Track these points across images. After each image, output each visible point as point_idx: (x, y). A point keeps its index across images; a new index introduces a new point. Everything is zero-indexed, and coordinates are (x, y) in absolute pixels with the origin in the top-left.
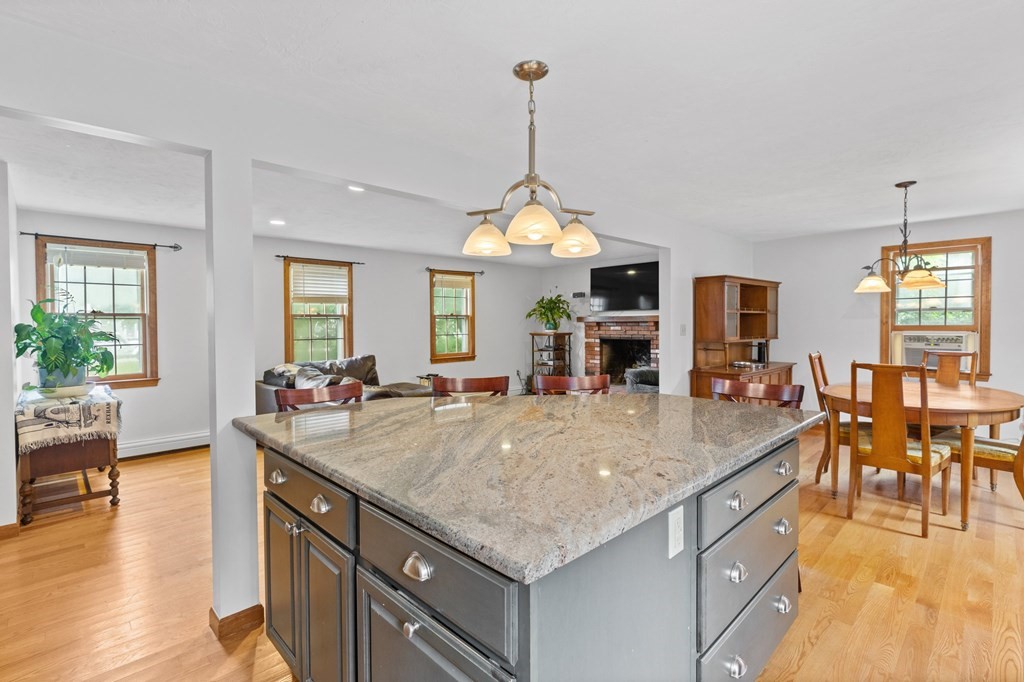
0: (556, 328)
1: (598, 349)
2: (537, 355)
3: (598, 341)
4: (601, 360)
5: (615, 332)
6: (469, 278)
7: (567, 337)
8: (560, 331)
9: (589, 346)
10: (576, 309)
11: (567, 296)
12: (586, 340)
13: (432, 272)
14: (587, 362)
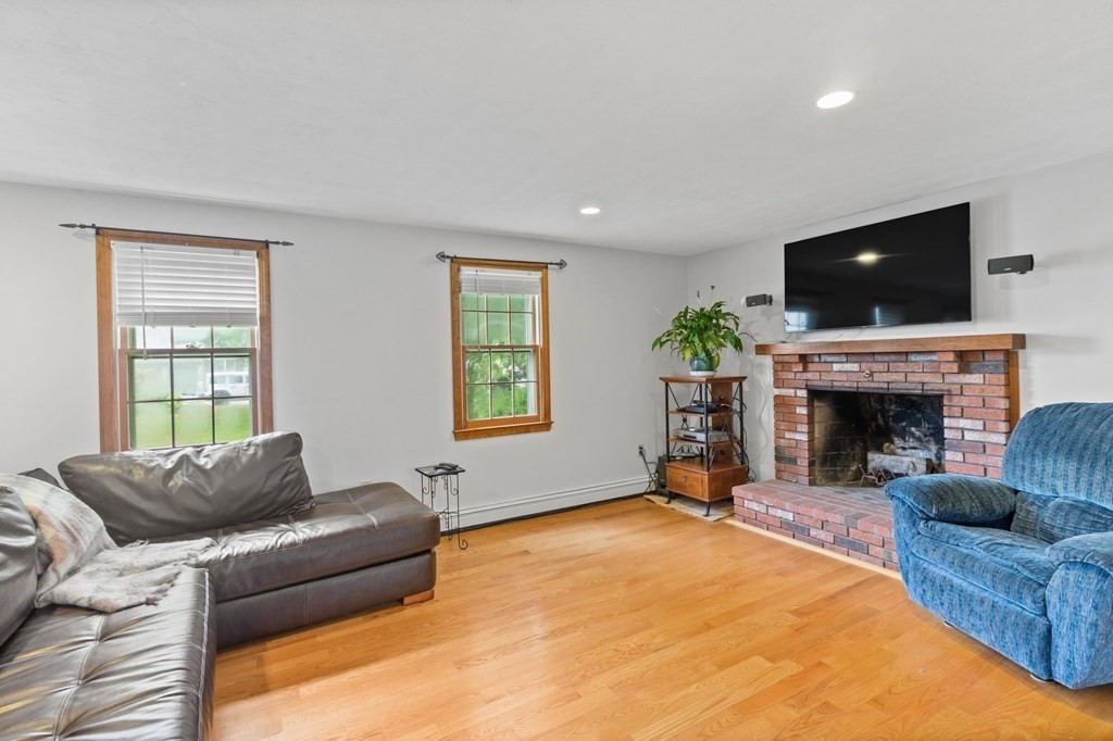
0: (711, 368)
1: (803, 411)
2: (676, 420)
3: (803, 393)
4: (811, 433)
5: (844, 375)
6: (536, 276)
7: (735, 385)
8: (721, 372)
9: (781, 404)
10: (753, 330)
11: (735, 304)
12: (777, 392)
13: (457, 262)
14: (778, 437)
